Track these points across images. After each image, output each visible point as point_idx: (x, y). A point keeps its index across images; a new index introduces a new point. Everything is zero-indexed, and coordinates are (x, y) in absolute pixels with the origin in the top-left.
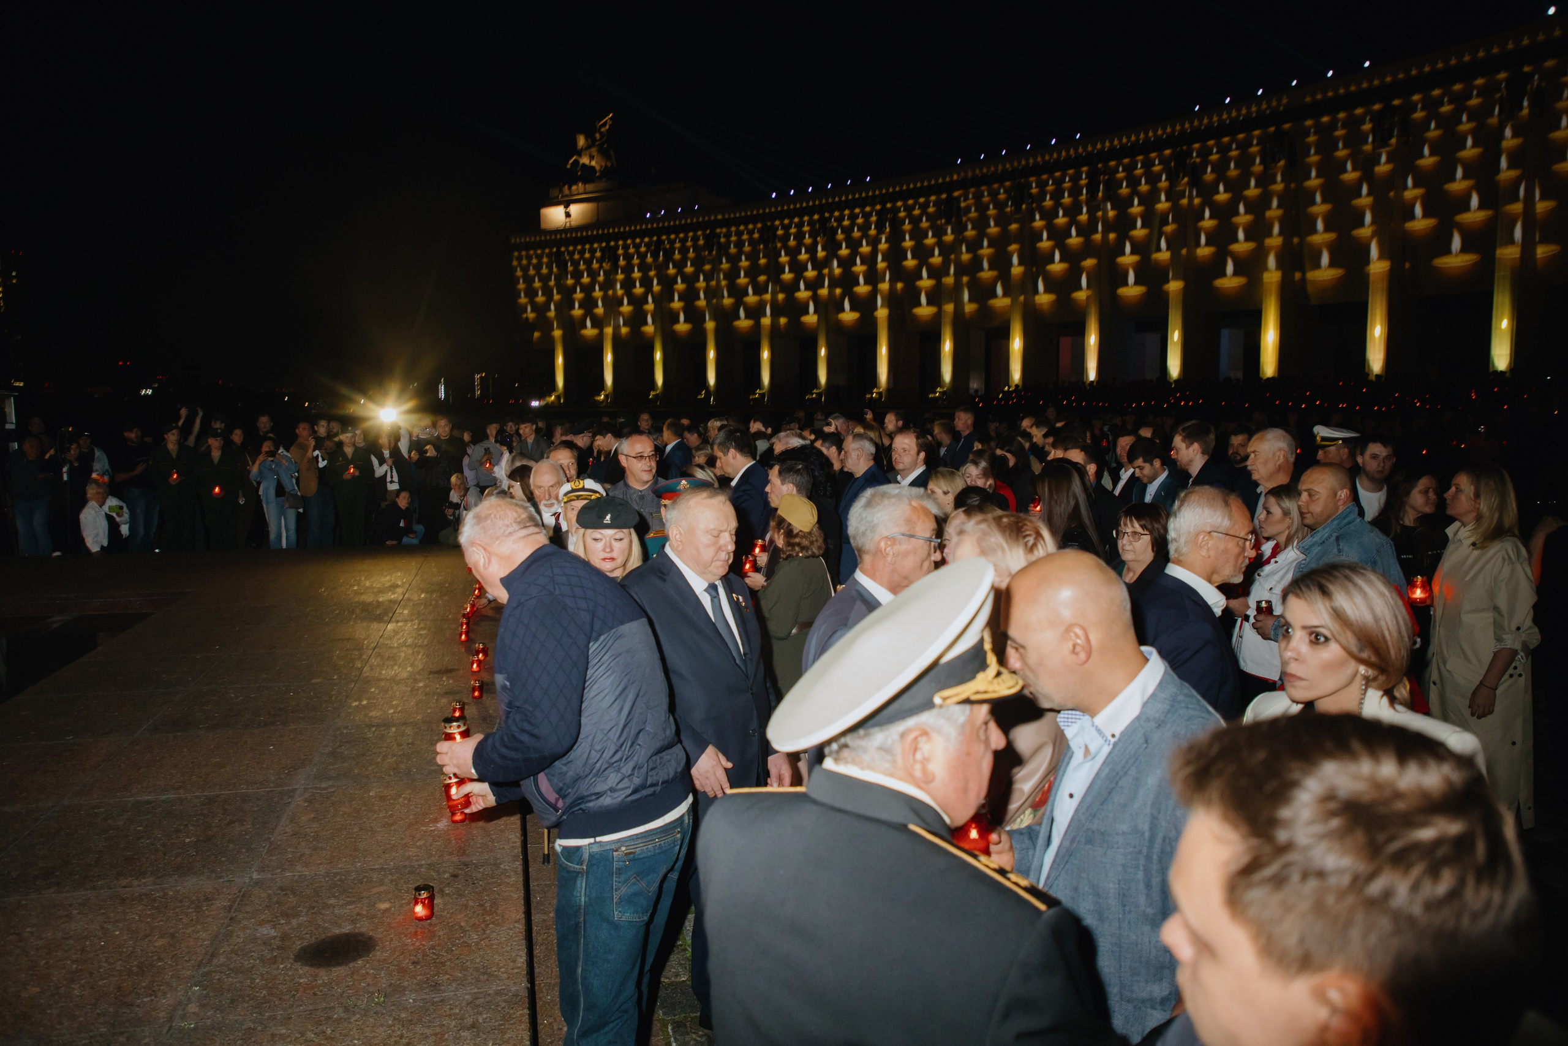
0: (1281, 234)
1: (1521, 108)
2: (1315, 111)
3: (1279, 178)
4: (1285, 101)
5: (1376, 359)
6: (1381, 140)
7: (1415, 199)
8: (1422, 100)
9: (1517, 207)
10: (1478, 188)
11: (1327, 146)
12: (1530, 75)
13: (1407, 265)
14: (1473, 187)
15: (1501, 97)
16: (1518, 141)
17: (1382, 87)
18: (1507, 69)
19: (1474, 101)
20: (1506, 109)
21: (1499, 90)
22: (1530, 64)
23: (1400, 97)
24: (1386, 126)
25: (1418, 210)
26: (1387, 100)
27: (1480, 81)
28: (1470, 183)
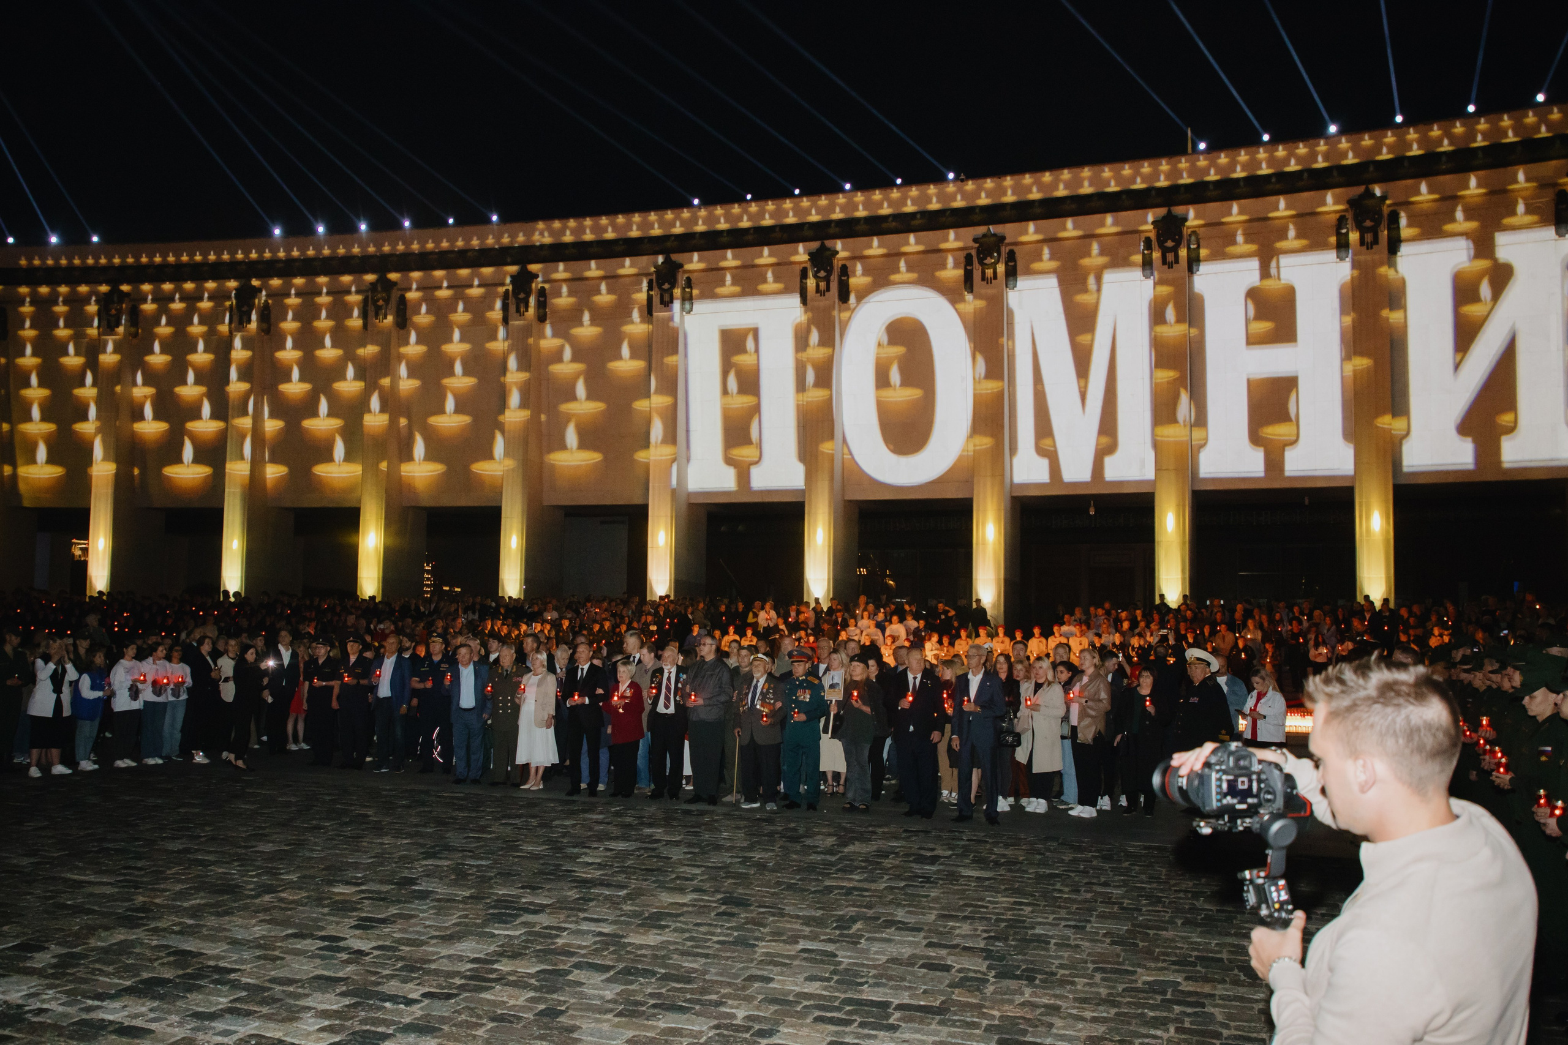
1: (249, 321)
2: (32, 278)
5: (99, 577)
6: (109, 326)
7: (145, 397)
8: (153, 292)
9: (246, 423)
10: (209, 395)
12: (259, 290)
13: (136, 471)
14: (204, 395)
15: (231, 306)
16: (247, 354)
17: (110, 267)
18: (236, 278)
19: (205, 305)
20: (236, 318)
21: (229, 298)
22: (258, 277)
23: (128, 283)
24: (113, 312)
25: (148, 411)
26: (115, 283)
27: (211, 285)
28: (201, 390)
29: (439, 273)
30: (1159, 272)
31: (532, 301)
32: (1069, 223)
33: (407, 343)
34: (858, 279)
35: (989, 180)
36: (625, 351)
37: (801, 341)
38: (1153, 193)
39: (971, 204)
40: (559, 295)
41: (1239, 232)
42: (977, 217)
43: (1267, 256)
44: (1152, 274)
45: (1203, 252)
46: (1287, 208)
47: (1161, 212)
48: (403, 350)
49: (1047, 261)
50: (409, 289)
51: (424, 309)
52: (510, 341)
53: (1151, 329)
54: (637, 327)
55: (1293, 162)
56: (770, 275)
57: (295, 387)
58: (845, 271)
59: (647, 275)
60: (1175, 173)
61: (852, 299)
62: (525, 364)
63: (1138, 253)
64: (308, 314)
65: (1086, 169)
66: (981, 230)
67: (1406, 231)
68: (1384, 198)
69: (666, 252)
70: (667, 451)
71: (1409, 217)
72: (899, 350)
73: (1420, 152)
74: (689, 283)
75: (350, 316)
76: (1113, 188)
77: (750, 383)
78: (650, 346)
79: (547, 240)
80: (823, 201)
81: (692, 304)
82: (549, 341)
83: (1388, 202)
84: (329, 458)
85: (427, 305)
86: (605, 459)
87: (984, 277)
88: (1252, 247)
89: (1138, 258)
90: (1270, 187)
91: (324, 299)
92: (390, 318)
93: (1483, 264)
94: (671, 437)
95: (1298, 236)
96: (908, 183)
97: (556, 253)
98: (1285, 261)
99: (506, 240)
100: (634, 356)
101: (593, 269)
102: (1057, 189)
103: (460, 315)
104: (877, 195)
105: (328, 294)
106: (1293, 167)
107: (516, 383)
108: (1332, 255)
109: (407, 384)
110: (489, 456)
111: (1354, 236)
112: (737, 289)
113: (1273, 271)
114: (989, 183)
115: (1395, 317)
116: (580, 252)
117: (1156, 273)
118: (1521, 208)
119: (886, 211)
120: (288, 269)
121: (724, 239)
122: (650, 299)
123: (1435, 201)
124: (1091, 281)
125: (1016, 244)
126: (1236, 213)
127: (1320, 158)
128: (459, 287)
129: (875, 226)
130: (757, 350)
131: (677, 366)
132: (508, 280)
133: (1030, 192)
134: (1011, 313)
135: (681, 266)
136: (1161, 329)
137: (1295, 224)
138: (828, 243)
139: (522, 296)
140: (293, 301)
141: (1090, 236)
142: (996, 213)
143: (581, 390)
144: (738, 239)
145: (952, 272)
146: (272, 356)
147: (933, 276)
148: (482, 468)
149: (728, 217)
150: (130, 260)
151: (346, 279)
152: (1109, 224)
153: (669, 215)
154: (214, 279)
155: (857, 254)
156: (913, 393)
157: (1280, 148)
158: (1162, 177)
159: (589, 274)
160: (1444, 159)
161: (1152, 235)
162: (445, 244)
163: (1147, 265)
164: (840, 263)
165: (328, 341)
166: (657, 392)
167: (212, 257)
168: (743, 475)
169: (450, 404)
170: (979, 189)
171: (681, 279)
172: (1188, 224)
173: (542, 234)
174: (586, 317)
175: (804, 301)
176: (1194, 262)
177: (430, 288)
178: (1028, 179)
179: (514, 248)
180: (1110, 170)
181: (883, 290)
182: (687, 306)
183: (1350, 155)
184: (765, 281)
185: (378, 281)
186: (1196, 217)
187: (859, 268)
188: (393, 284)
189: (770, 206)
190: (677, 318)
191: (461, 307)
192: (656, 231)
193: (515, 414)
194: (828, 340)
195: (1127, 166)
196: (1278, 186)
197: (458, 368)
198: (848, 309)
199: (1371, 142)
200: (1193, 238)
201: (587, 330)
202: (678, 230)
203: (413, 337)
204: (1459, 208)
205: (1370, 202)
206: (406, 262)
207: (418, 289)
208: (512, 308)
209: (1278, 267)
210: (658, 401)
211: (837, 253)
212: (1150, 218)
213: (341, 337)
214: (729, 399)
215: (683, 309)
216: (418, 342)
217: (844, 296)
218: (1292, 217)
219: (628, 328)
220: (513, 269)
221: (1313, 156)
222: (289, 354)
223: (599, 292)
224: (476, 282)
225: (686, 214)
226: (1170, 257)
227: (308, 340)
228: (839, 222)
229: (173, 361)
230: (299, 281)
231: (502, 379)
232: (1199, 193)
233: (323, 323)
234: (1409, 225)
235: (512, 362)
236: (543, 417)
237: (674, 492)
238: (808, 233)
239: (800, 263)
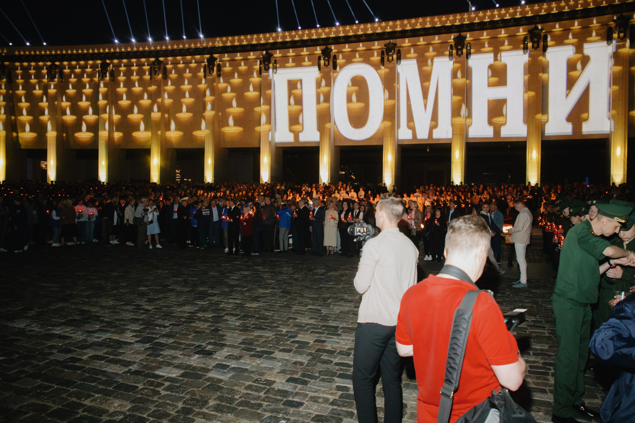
0: (5, 113)
1: (106, 76)
2: (21, 59)
3: (3, 87)
4: (5, 51)
5: (52, 175)
6: (51, 78)
7: (67, 106)
8: (68, 65)
9: (106, 116)
10: (92, 105)
11: (26, 76)
12: (109, 64)
13: (64, 135)
14: (89, 105)
15: (99, 70)
16: (106, 89)
17: (51, 55)
18: (100, 60)
19: (89, 70)
20: (101, 75)
21: (98, 67)
22: (109, 59)
23: (58, 61)
24: (53, 73)
25: (68, 111)
26: (53, 61)
27: (90, 62)
28: (88, 103)
29: (179, 58)
30: (455, 59)
31: (215, 69)
32: (421, 39)
33: (167, 85)
34: (340, 61)
35: (391, 22)
36: (251, 88)
37: (318, 85)
38: (454, 27)
39: (384, 31)
40: (225, 66)
41: (486, 43)
42: (386, 36)
43: (496, 52)
44: (453, 59)
45: (472, 51)
46: (505, 33)
47: (457, 34)
48: (166, 88)
49: (412, 53)
50: (168, 64)
51: (173, 72)
52: (207, 85)
53: (452, 80)
54: (255, 79)
55: (508, 15)
56: (306, 59)
57: (124, 102)
58: (335, 58)
59: (259, 58)
60: (462, 19)
61: (338, 68)
62: (212, 94)
63: (448, 50)
64: (129, 73)
65: (428, 18)
66: (387, 41)
67: (550, 43)
68: (542, 29)
69: (267, 50)
70: (267, 127)
71: (551, 37)
72: (356, 88)
73: (557, 12)
74: (276, 62)
75: (145, 74)
76: (438, 25)
77: (299, 101)
78: (260, 87)
79: (221, 45)
80: (327, 30)
81: (277, 70)
82: (222, 84)
83: (543, 31)
84: (138, 129)
85: (175, 70)
86: (244, 130)
87: (388, 60)
88: (491, 49)
89: (447, 53)
90: (498, 25)
91: (135, 68)
92: (160, 75)
93: (579, 56)
94: (269, 121)
95: (509, 45)
96: (360, 23)
97: (224, 50)
98: (503, 54)
99: (205, 45)
100: (255, 90)
101: (239, 57)
102: (417, 25)
103: (188, 74)
104: (348, 28)
105: (136, 66)
106: (508, 17)
107: (209, 101)
108: (521, 52)
109: (168, 101)
110: (200, 129)
111: (530, 45)
112: (294, 64)
113: (499, 58)
114: (391, 23)
115: (544, 76)
116: (233, 50)
117: (454, 59)
118: (594, 34)
119: (351, 34)
120: (120, 56)
121: (289, 45)
122: (260, 68)
123: (561, 31)
124: (429, 61)
125: (401, 47)
126: (485, 35)
127: (518, 14)
128: (187, 63)
129: (347, 40)
130: (301, 88)
131: (271, 94)
132: (206, 60)
133: (406, 26)
134: (398, 74)
135: (272, 55)
136: (455, 80)
137: (507, 39)
138: (329, 46)
139: (211, 67)
140: (123, 68)
141: (429, 44)
142: (393, 35)
143: (234, 103)
144: (294, 45)
145: (376, 58)
146: (115, 90)
147: (369, 59)
148: (197, 133)
149: (290, 36)
150: (59, 52)
151: (143, 60)
152: (437, 39)
153: (268, 35)
154: (92, 60)
155: (340, 51)
156: (361, 105)
157: (503, 10)
158: (457, 21)
159: (237, 58)
160: (565, 14)
161: (453, 44)
162: (181, 46)
163: (451, 55)
164: (333, 54)
165: (137, 84)
166: (263, 104)
167: (91, 51)
168: (296, 137)
169: (184, 109)
170: (387, 25)
171: (273, 61)
172: (467, 39)
173: (218, 42)
174: (236, 75)
175: (320, 69)
176: (469, 54)
177: (175, 63)
178: (406, 22)
179: (208, 48)
180: (437, 18)
181: (350, 65)
182: (275, 71)
183: (530, 12)
184: (304, 61)
185: (155, 61)
186: (470, 37)
187: (341, 56)
188: (161, 62)
189: (307, 32)
190: (271, 76)
191: (188, 71)
192: (263, 42)
193: (209, 113)
194: (328, 84)
195: (444, 17)
196: (501, 25)
197: (187, 95)
198: (336, 72)
199: (538, 7)
200: (469, 45)
201: (236, 80)
202: (271, 41)
203: (170, 83)
204: (571, 34)
205: (536, 31)
206: (166, 53)
207: (171, 64)
208: (208, 71)
209: (501, 57)
210: (264, 107)
211: (332, 50)
212: (452, 37)
213: (142, 82)
214: (291, 107)
215: (273, 72)
216: (172, 85)
217: (335, 67)
218: (507, 37)
219: (252, 79)
220: (208, 56)
221: (515, 13)
222: (122, 89)
223: (241, 65)
224: (193, 61)
225: (274, 35)
226: (460, 52)
227: (129, 84)
228: (333, 38)
229: (77, 92)
230: (125, 61)
231: (204, 99)
232: (471, 27)
233: (135, 77)
234: (552, 40)
235: (208, 93)
236: (220, 114)
237: (270, 142)
238: (321, 42)
239: (318, 54)
